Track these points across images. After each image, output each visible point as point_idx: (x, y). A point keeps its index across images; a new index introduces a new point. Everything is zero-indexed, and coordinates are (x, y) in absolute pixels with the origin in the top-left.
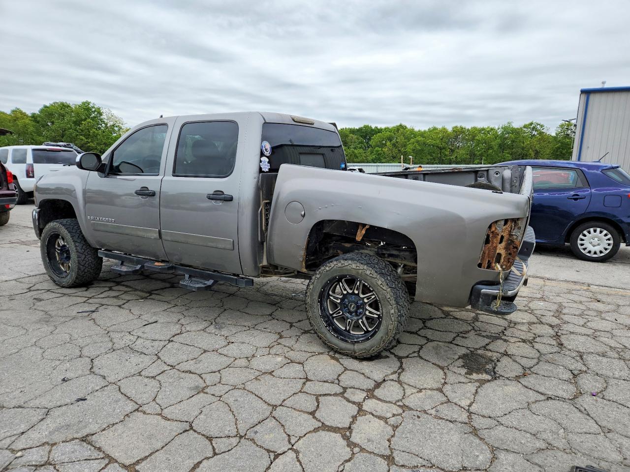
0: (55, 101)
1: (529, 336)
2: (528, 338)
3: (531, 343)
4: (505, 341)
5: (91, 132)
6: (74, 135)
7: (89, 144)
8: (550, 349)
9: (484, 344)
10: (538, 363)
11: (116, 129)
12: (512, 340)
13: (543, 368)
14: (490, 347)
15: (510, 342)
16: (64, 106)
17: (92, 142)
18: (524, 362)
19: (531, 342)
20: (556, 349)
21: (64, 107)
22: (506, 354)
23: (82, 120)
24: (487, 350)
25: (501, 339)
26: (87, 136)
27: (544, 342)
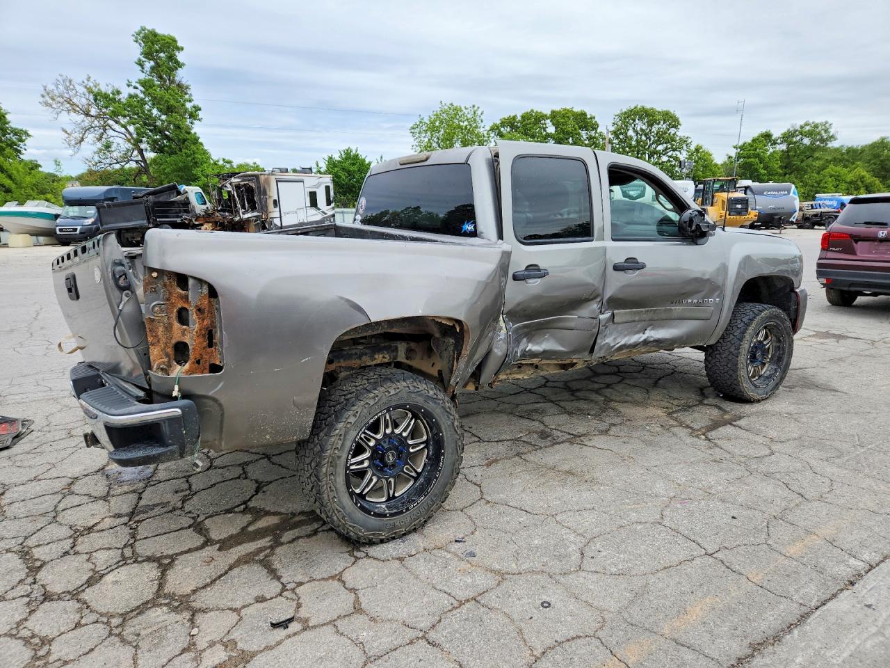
1: (84, 544)
2: (86, 539)
3: (76, 531)
4: (118, 516)
8: (44, 535)
9: (143, 496)
10: (56, 507)
12: (108, 522)
13: (48, 504)
14: (133, 497)
15: (111, 516)
18: (75, 500)
19: (78, 533)
20: (31, 542)
22: (105, 498)
24: (134, 491)
25: (127, 515)
27: (54, 546)
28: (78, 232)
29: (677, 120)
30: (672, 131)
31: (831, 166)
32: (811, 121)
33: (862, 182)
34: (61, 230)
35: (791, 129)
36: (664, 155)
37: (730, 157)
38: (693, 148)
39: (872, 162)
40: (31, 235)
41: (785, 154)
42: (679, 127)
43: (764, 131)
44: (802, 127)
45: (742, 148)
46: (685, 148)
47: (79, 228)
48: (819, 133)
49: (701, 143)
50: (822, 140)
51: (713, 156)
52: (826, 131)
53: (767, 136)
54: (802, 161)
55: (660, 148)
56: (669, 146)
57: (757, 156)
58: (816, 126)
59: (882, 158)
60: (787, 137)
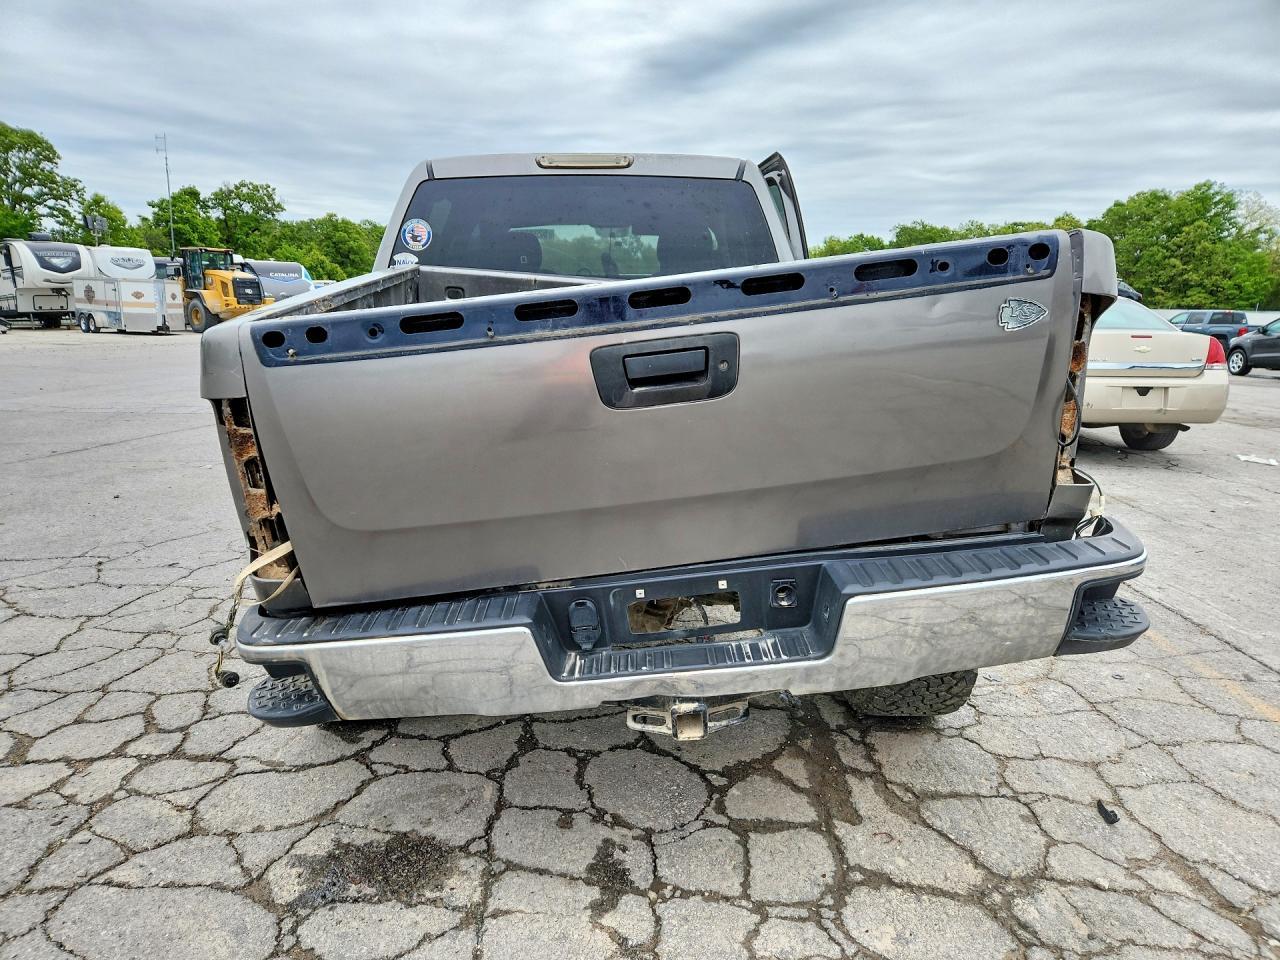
0: (1140, 190)
5: (1199, 247)
6: (1158, 257)
7: (1186, 276)
11: (1262, 237)
16: (1156, 198)
17: (1196, 270)
21: (1155, 201)
23: (1186, 224)
26: (1186, 259)
29: (50, 148)
30: (46, 166)
31: (285, 245)
32: (247, 182)
33: (323, 268)
35: (224, 188)
36: (40, 204)
37: (145, 219)
38: (88, 197)
39: (324, 244)
41: (224, 224)
42: (56, 160)
43: (186, 186)
44: (237, 188)
45: (162, 205)
46: (75, 196)
48: (262, 200)
49: (101, 193)
50: (268, 211)
51: (124, 214)
52: (270, 197)
53: (193, 194)
54: (247, 235)
55: (28, 191)
56: (46, 190)
57: (186, 221)
58: (256, 188)
59: (334, 240)
60: (222, 198)
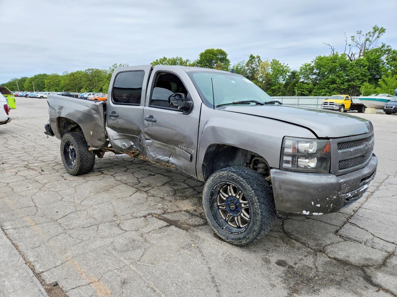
28: (393, 108)
34: (386, 107)
40: (376, 108)
47: (394, 106)
